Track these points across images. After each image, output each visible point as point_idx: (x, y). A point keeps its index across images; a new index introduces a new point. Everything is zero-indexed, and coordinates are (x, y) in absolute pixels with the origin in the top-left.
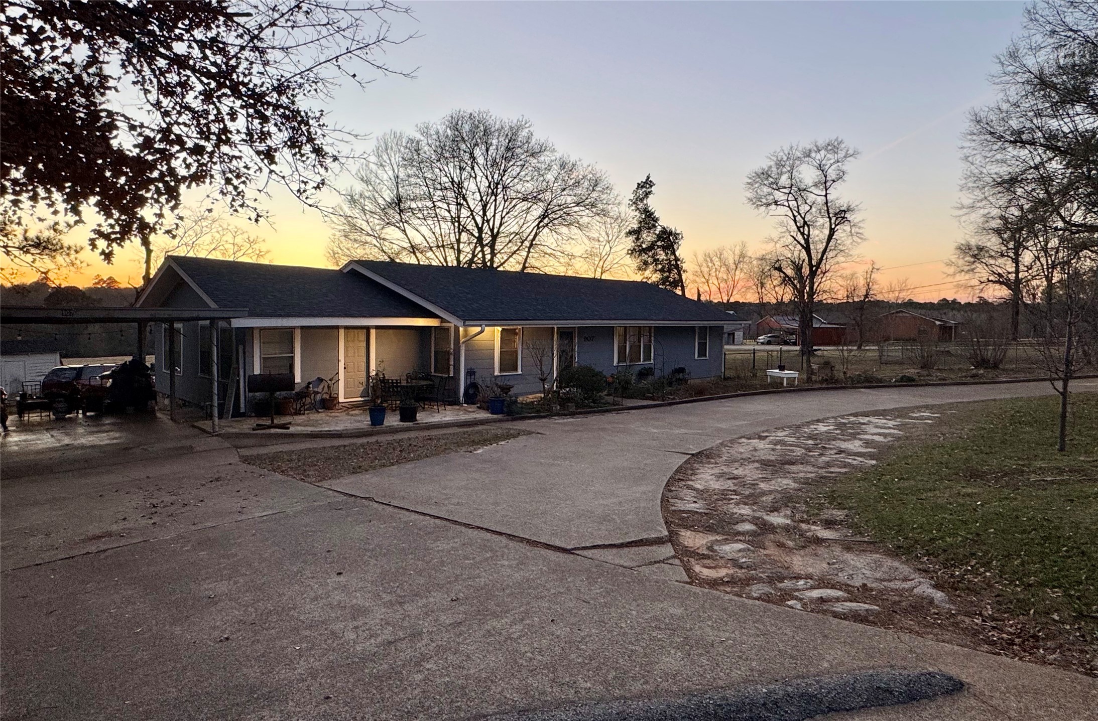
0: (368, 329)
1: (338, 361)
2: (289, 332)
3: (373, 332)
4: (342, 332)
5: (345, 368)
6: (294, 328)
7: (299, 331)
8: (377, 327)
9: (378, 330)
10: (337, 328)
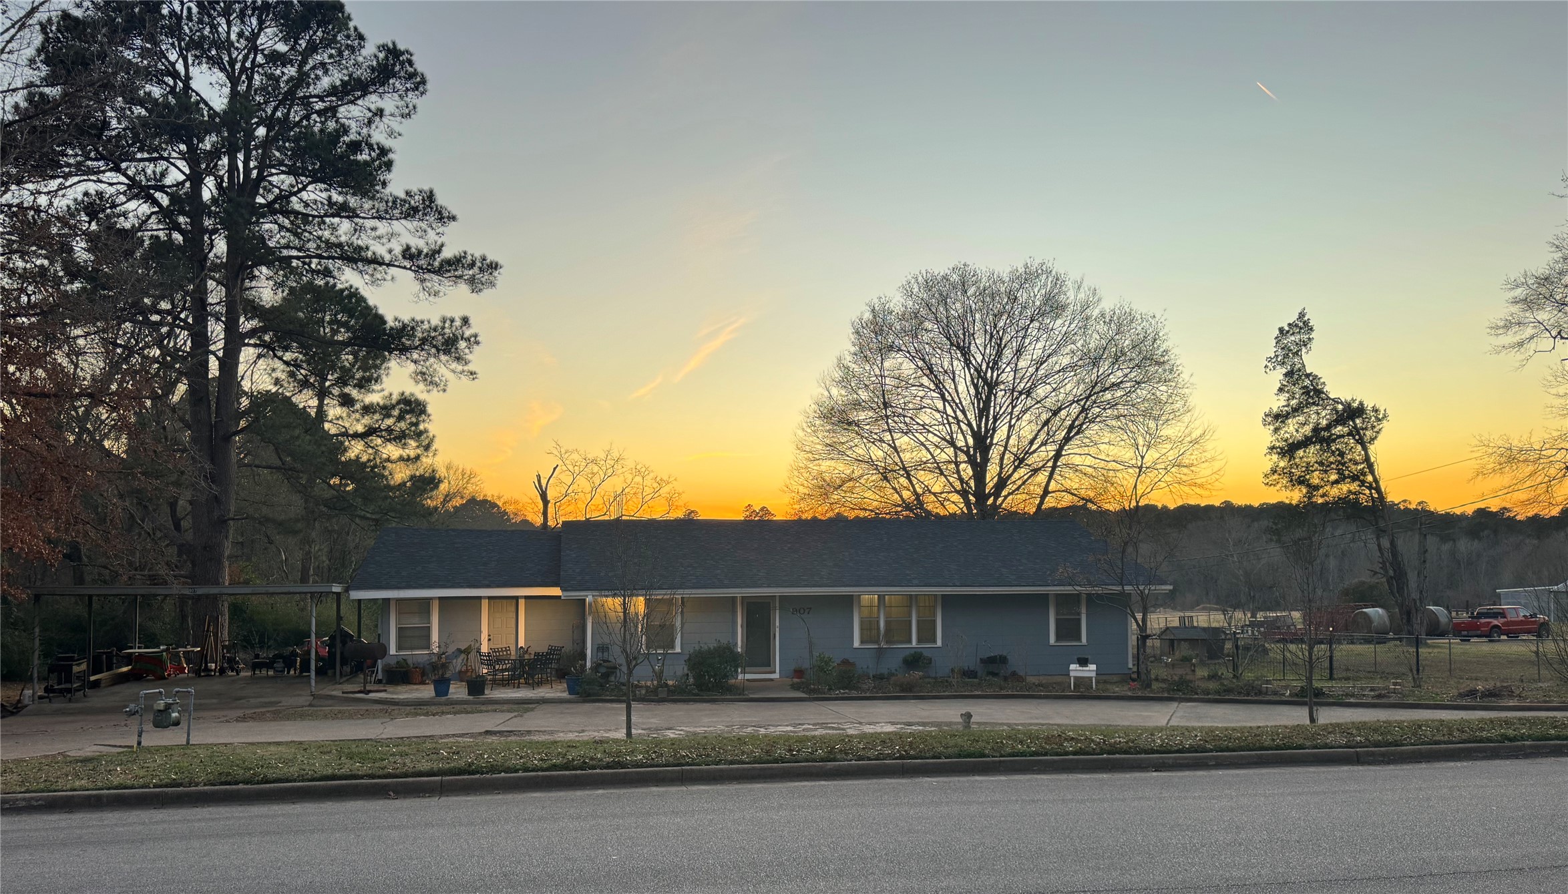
0: (517, 598)
1: (481, 632)
2: (427, 602)
3: (522, 602)
4: (485, 603)
5: (489, 640)
6: (431, 599)
7: (438, 601)
8: (526, 597)
9: (528, 600)
10: (480, 598)
